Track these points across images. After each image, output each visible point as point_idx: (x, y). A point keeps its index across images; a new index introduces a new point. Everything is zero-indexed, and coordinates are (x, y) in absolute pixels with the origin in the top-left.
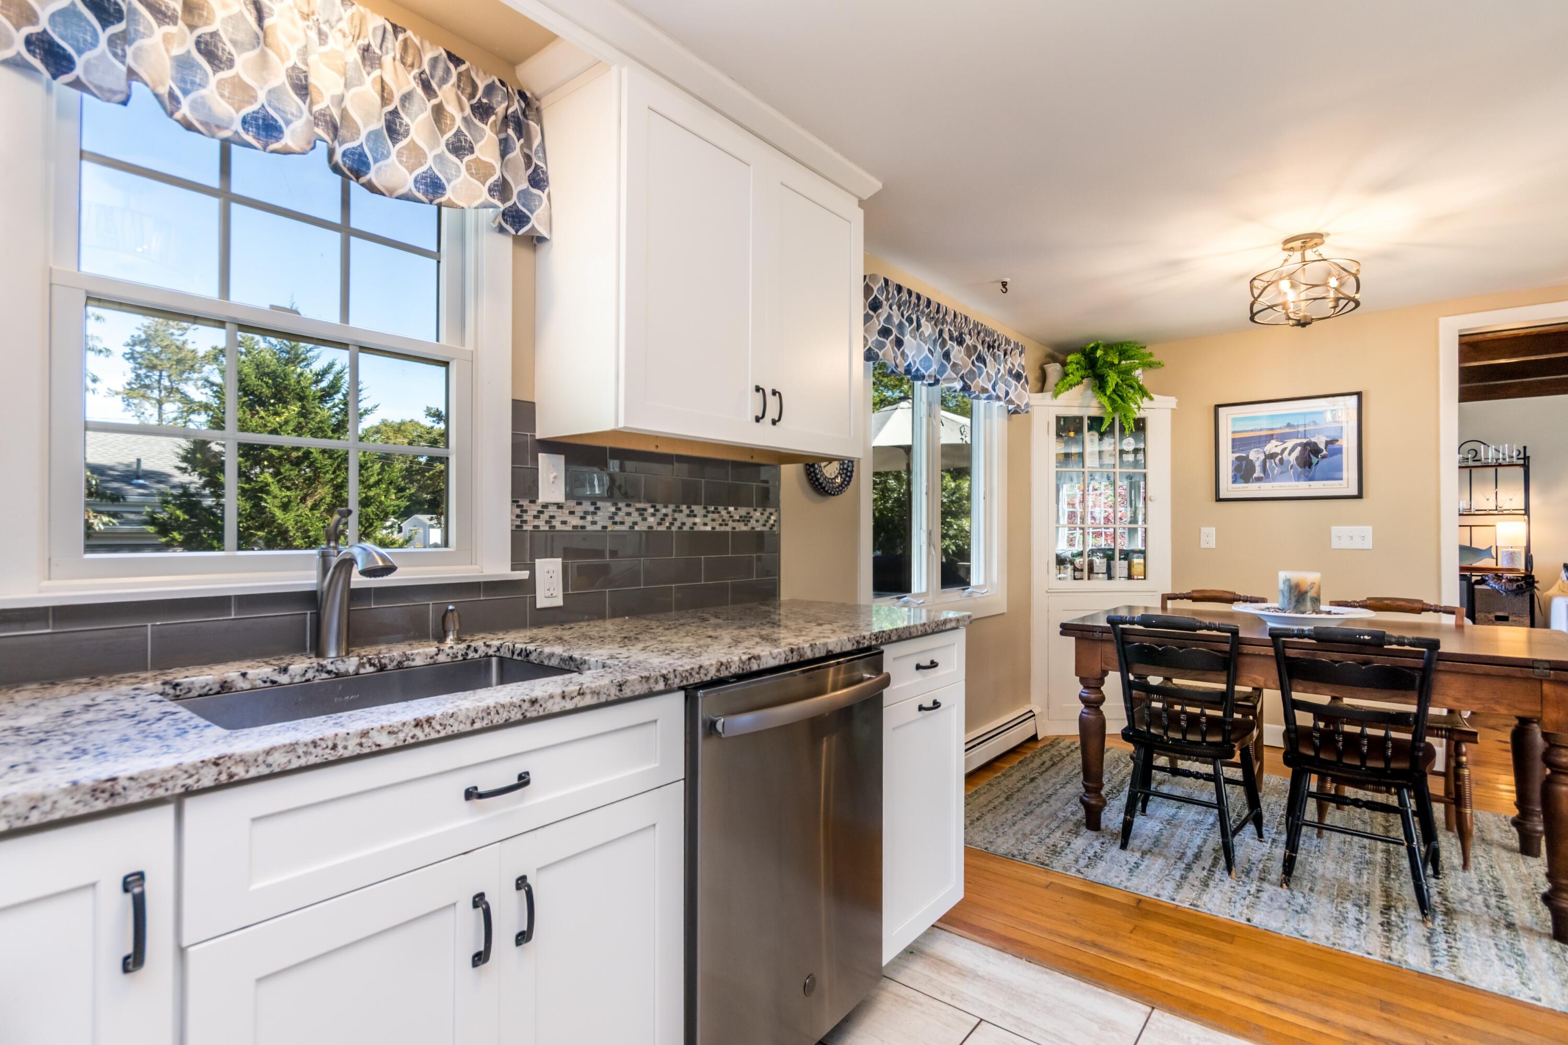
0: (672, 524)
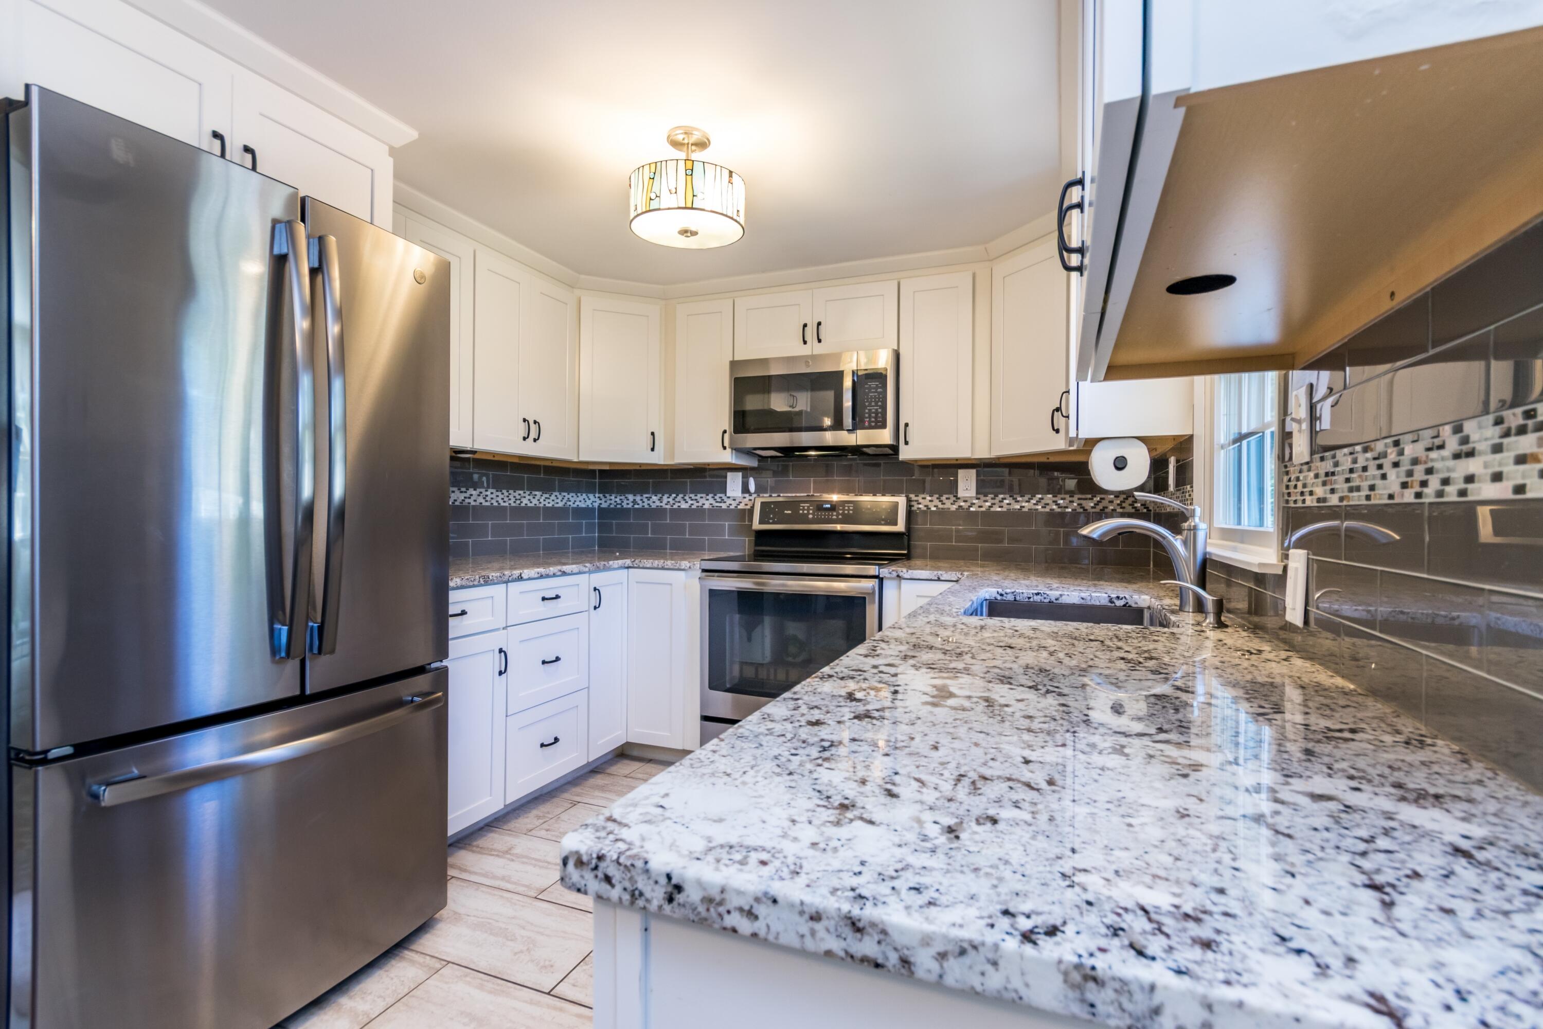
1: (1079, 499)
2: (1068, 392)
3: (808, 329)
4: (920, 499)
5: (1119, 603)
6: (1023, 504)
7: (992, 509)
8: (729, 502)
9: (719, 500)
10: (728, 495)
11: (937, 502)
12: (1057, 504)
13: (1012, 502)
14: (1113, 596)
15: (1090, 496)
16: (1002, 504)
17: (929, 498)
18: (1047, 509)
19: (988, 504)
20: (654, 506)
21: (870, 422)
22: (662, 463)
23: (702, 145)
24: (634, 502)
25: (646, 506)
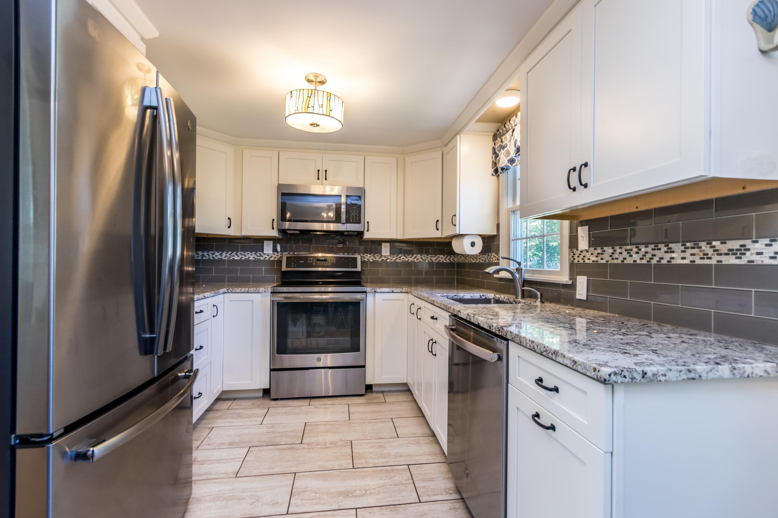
0: (651, 259)
1: (430, 257)
2: (455, 215)
3: (320, 172)
4: (365, 256)
5: (483, 297)
6: (409, 259)
7: (396, 261)
8: (265, 256)
9: (259, 255)
10: (264, 253)
11: (372, 257)
12: (422, 259)
13: (405, 258)
14: (481, 295)
15: (434, 256)
16: (400, 259)
17: (369, 256)
18: (418, 261)
19: (395, 258)
20: (216, 258)
21: (353, 220)
22: (233, 235)
23: (322, 83)
24: (203, 256)
25: (211, 258)
